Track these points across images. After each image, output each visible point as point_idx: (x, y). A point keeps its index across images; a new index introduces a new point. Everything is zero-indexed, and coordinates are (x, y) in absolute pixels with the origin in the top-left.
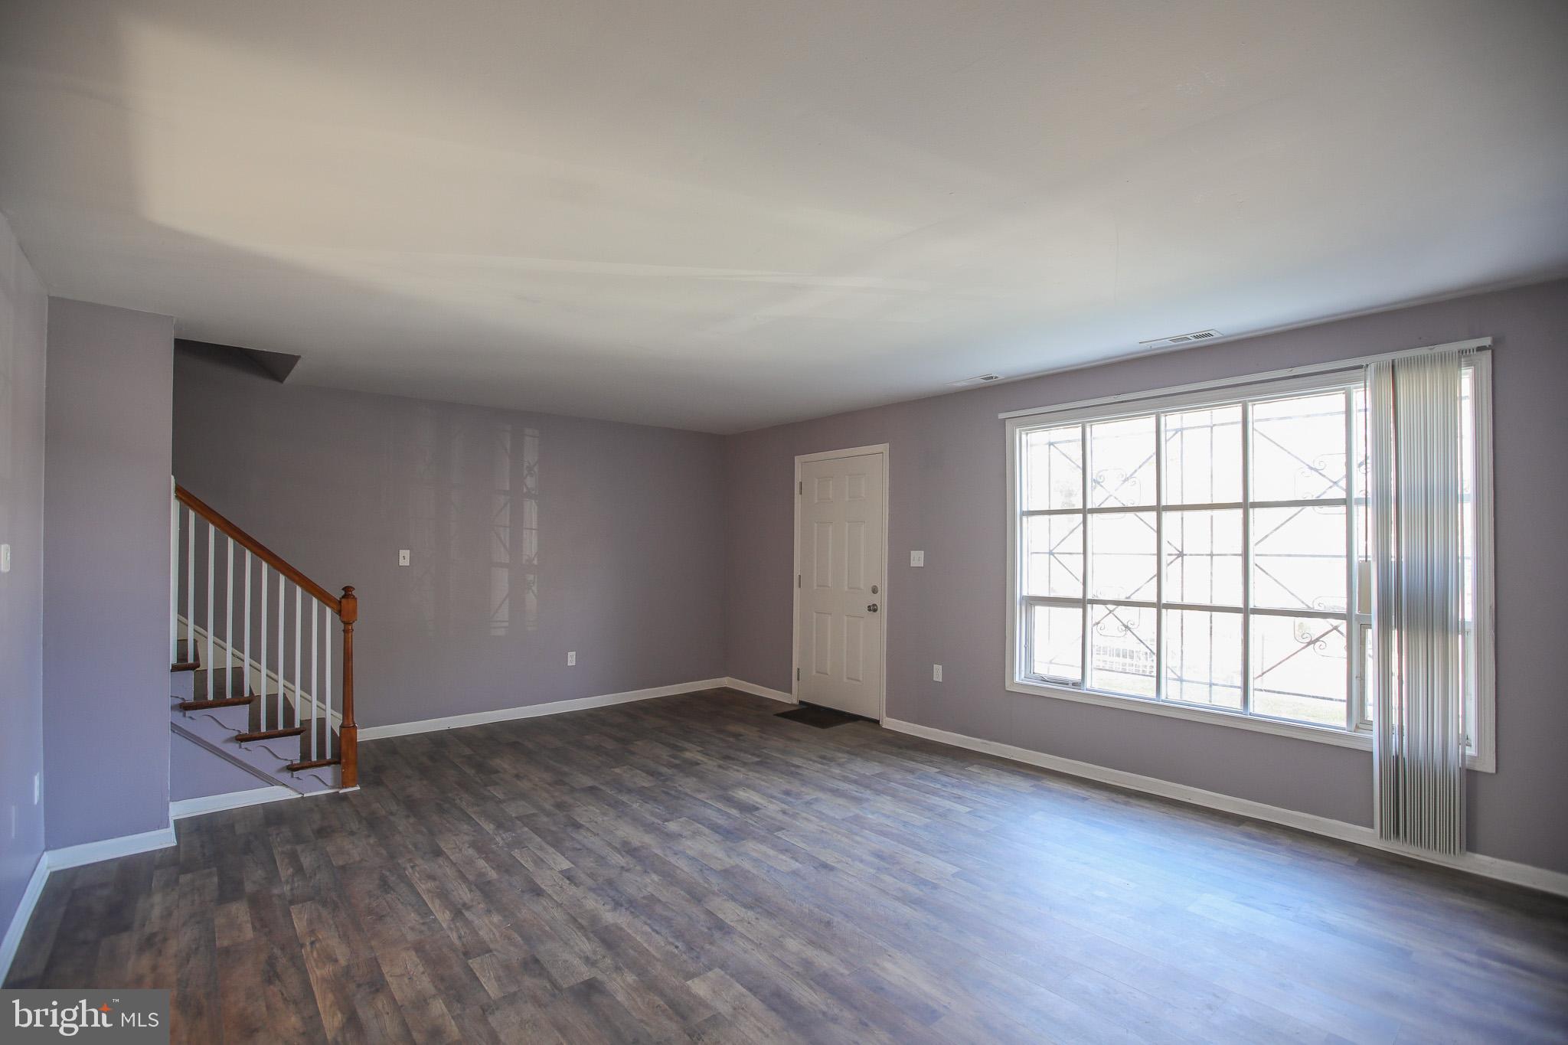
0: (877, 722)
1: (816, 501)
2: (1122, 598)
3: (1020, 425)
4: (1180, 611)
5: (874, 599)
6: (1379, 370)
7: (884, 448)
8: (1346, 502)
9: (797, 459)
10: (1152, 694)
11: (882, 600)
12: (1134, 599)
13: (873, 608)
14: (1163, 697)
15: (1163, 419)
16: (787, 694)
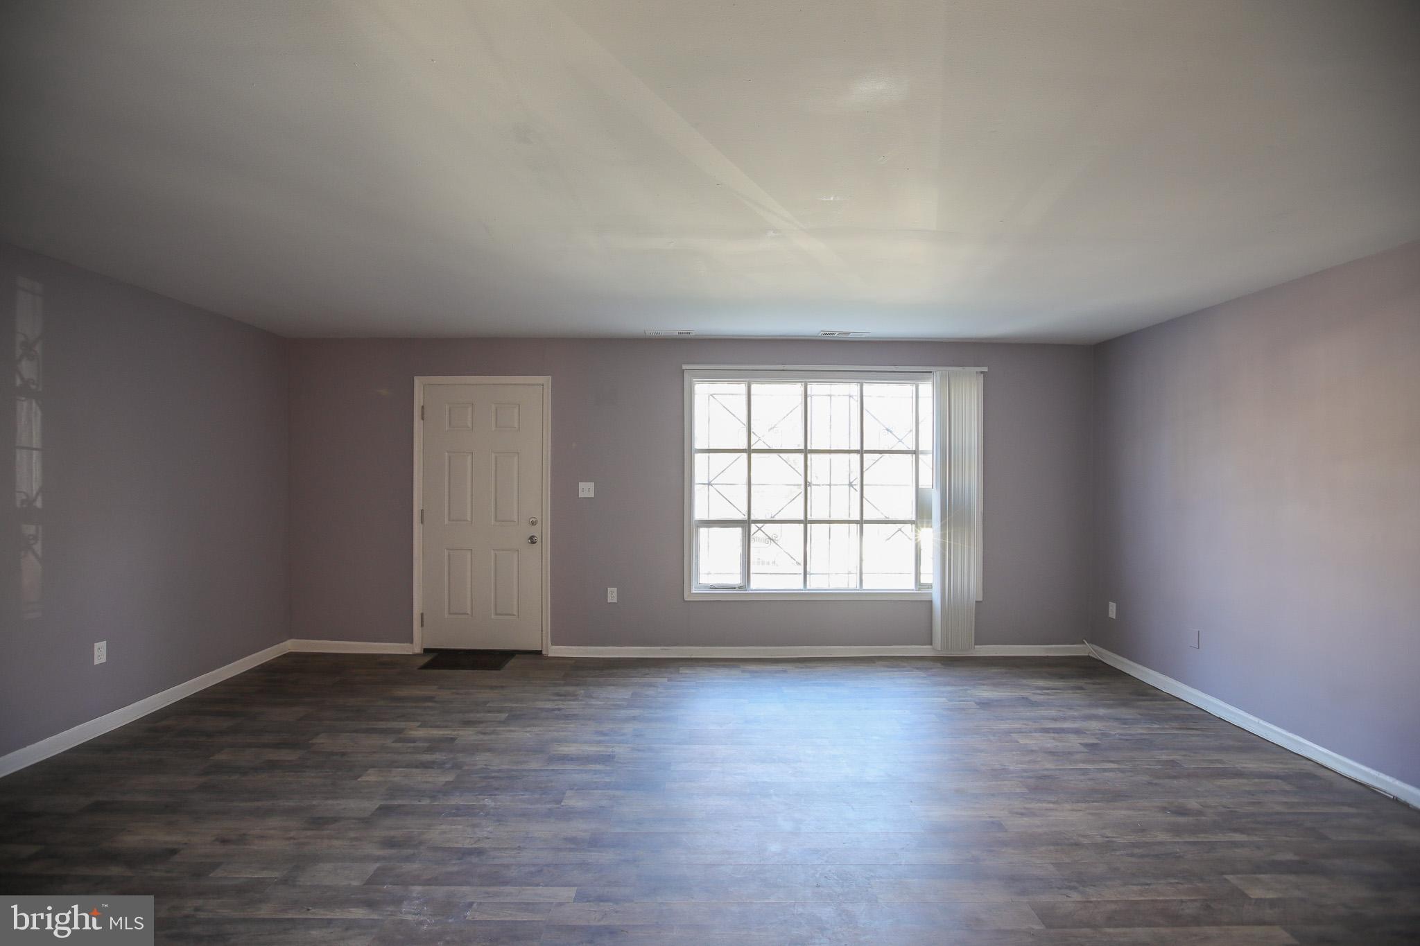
0: (538, 653)
1: (447, 429)
2: (768, 518)
3: (696, 376)
4: (828, 525)
5: (535, 531)
6: (941, 376)
7: (546, 380)
8: (915, 452)
9: (418, 381)
10: (801, 586)
11: (544, 531)
12: (777, 518)
13: (532, 540)
14: (808, 587)
15: (809, 386)
16: (408, 644)
